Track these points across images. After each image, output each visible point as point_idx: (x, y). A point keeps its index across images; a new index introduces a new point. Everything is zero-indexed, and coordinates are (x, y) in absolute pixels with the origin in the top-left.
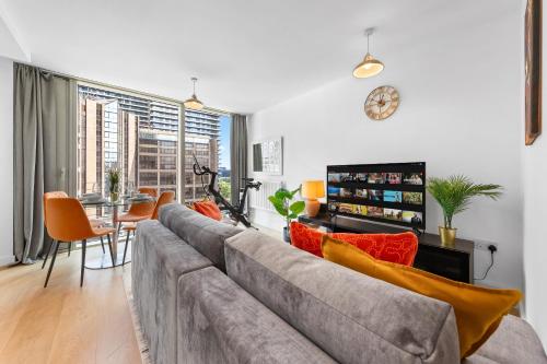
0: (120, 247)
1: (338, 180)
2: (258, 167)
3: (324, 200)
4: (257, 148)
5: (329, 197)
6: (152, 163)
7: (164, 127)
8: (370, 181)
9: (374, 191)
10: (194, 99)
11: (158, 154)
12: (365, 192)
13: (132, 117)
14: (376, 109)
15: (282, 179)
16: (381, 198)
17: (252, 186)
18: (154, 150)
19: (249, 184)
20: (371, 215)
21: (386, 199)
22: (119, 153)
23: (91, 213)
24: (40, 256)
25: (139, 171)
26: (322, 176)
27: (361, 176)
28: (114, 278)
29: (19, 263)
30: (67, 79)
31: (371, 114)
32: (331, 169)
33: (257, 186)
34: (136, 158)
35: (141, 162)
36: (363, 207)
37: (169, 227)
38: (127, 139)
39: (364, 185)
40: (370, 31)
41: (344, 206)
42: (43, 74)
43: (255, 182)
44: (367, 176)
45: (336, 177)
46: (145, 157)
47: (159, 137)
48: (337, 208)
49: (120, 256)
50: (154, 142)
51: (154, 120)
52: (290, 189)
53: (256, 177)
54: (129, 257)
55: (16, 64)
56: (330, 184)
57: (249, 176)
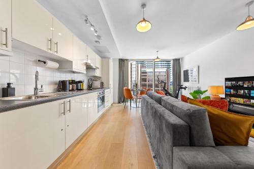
0: (138, 103)
1: (230, 85)
2: (186, 79)
3: (224, 96)
5: (226, 95)
6: (145, 81)
7: (149, 67)
8: (245, 86)
9: (246, 91)
10: (158, 58)
12: (242, 92)
13: (139, 65)
15: (198, 85)
16: (250, 94)
17: (182, 88)
18: (146, 76)
19: (181, 87)
20: (245, 103)
21: (252, 95)
22: (136, 78)
23: (132, 93)
24: (123, 102)
25: (142, 83)
26: (222, 83)
27: (240, 83)
28: (137, 110)
29: (119, 103)
30: (127, 60)
32: (227, 80)
33: (185, 88)
35: (142, 80)
36: (242, 99)
37: (149, 96)
38: (138, 73)
39: (242, 88)
40: (250, 3)
41: (233, 99)
42: (123, 60)
43: (184, 86)
44: (243, 83)
45: (229, 83)
46: (143, 78)
47: (147, 71)
48: (230, 100)
49: (138, 105)
50: (146, 73)
51: (146, 65)
52: (203, 90)
53: (185, 84)
54: (140, 106)
55: (119, 59)
56: (226, 87)
57: (181, 84)
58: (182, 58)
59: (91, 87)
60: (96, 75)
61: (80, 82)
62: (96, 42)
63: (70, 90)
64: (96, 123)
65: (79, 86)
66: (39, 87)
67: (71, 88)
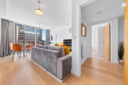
2: (52, 40)
4: (52, 36)
7: (27, 30)
10: (40, 27)
11: (25, 37)
14: (70, 31)
15: (56, 42)
17: (51, 43)
18: (24, 36)
19: (50, 43)
24: (7, 56)
25: (20, 41)
26: (63, 41)
27: (67, 41)
29: (3, 57)
31: (70, 32)
32: (64, 40)
33: (52, 43)
34: (19, 37)
35: (20, 38)
40: (68, 21)
42: (7, 21)
43: (51, 42)
45: (64, 41)
46: (21, 37)
50: (24, 33)
51: (24, 28)
52: (58, 44)
53: (51, 41)
55: (2, 19)
56: (64, 43)
57: (50, 41)
58: (50, 30)
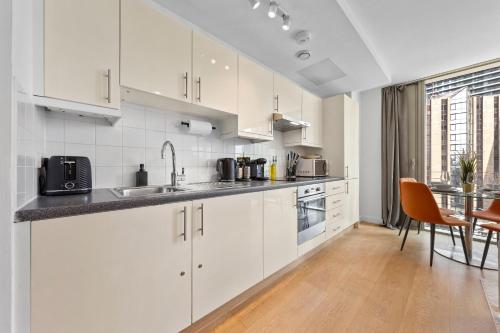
24: (397, 226)
29: (385, 225)
30: (416, 84)
34: (495, 148)
42: (399, 88)
55: (383, 89)
59: (293, 174)
60: (304, 143)
61: (261, 162)
62: (300, 54)
63: (237, 180)
64: (295, 270)
65: (259, 171)
66: (179, 171)
67: (240, 176)
